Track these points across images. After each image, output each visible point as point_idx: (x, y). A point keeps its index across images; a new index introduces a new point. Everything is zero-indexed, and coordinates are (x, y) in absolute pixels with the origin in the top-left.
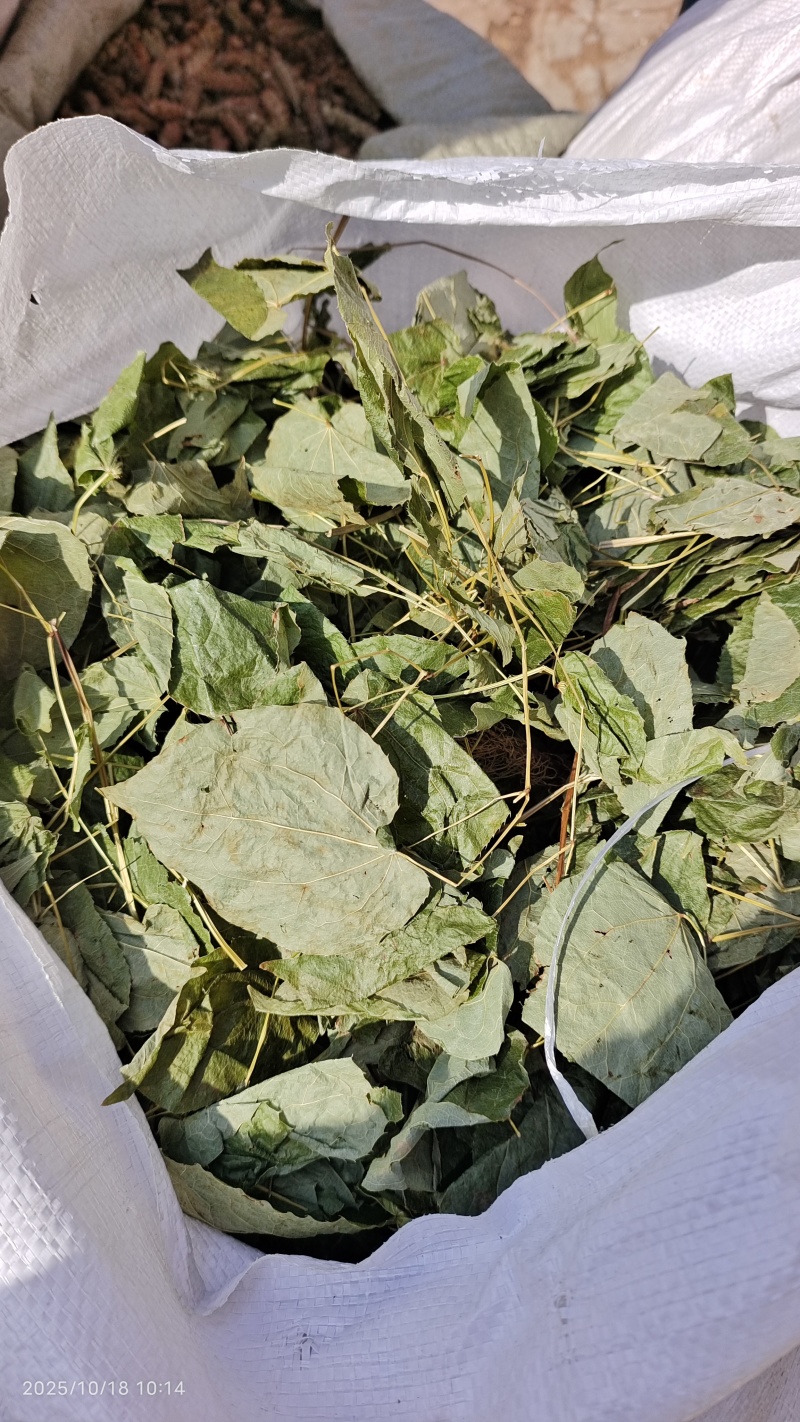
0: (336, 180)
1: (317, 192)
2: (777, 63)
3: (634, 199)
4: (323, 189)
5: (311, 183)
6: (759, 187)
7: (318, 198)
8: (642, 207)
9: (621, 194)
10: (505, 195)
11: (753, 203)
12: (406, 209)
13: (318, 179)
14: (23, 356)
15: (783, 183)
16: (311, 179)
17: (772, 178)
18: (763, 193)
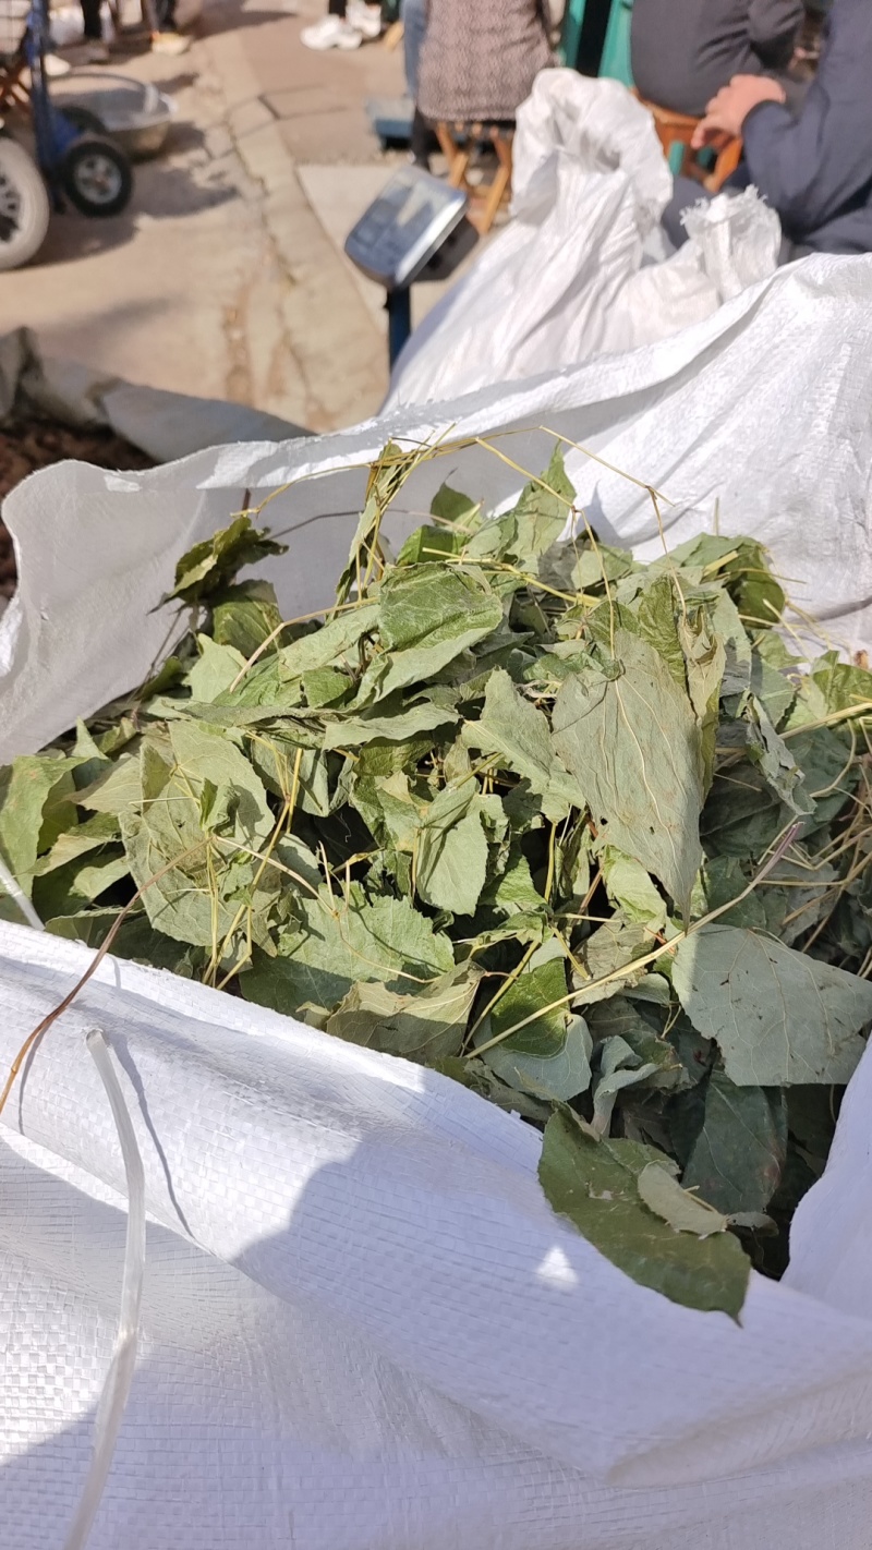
0: (256, 459)
1: (242, 475)
3: (476, 416)
4: (246, 471)
5: (236, 469)
6: (560, 383)
7: (244, 478)
8: (483, 419)
9: (465, 416)
12: (311, 469)
13: (241, 464)
14: (43, 665)
15: (576, 376)
16: (236, 465)
17: (567, 374)
18: (566, 386)
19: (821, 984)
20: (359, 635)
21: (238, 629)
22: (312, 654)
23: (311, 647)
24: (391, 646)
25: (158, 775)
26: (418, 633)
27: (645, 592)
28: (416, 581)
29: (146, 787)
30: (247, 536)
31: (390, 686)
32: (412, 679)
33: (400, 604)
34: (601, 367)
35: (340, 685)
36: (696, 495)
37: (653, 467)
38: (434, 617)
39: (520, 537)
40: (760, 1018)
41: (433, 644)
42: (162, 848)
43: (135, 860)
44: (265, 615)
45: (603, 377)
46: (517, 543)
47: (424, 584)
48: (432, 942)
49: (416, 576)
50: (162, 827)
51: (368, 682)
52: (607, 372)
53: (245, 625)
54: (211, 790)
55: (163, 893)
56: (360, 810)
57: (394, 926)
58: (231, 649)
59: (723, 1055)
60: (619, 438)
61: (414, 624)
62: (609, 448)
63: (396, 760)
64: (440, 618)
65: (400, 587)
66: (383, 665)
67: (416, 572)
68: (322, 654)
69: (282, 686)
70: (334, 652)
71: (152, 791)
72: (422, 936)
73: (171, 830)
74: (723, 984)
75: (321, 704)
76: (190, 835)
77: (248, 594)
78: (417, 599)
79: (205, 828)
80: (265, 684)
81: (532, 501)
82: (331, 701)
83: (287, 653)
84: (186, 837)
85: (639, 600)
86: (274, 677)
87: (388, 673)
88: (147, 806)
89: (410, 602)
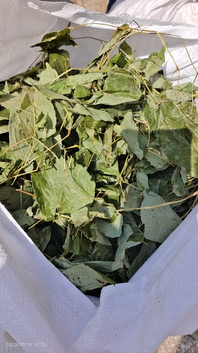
0: (77, 12)
1: (72, 16)
2: (151, 6)
4: (73, 15)
5: (70, 13)
6: (170, 27)
7: (71, 17)
10: (115, 22)
11: (171, 31)
13: (72, 12)
15: (176, 27)
16: (70, 12)
17: (174, 26)
18: (172, 29)
19: (173, 219)
20: (93, 80)
21: (57, 65)
22: (78, 81)
23: (78, 79)
24: (106, 90)
25: (27, 103)
26: (115, 91)
27: (182, 104)
28: (121, 74)
29: (22, 105)
30: (67, 36)
31: (100, 102)
32: (107, 103)
33: (114, 79)
34: (184, 28)
35: (86, 93)
36: (192, 74)
37: (184, 63)
38: (122, 88)
39: (146, 68)
40: (157, 223)
41: (117, 96)
42: (21, 126)
43: (11, 125)
44: (65, 63)
45: (183, 31)
46: (145, 69)
47: (123, 76)
48: (90, 182)
49: (122, 72)
50: (22, 119)
51: (94, 98)
52: (185, 30)
53: (59, 64)
54: (42, 115)
55: (16, 139)
56: (79, 134)
57: (80, 174)
58: (54, 71)
59: (145, 229)
60: (178, 50)
61: (115, 87)
62: (174, 52)
63: (94, 125)
64: (123, 89)
65: (116, 73)
66: (101, 95)
67: (122, 71)
68: (81, 81)
69: (66, 87)
70: (85, 82)
71: (24, 107)
72: (87, 180)
73: (25, 121)
74: (152, 211)
75: (78, 97)
76: (30, 125)
77: (62, 54)
78: (119, 80)
79: (36, 126)
80: (61, 85)
81: (154, 58)
82: (81, 98)
83: (71, 78)
84: (28, 125)
85: (179, 105)
86: (64, 84)
87: (101, 98)
88: (20, 111)
89: (117, 80)
